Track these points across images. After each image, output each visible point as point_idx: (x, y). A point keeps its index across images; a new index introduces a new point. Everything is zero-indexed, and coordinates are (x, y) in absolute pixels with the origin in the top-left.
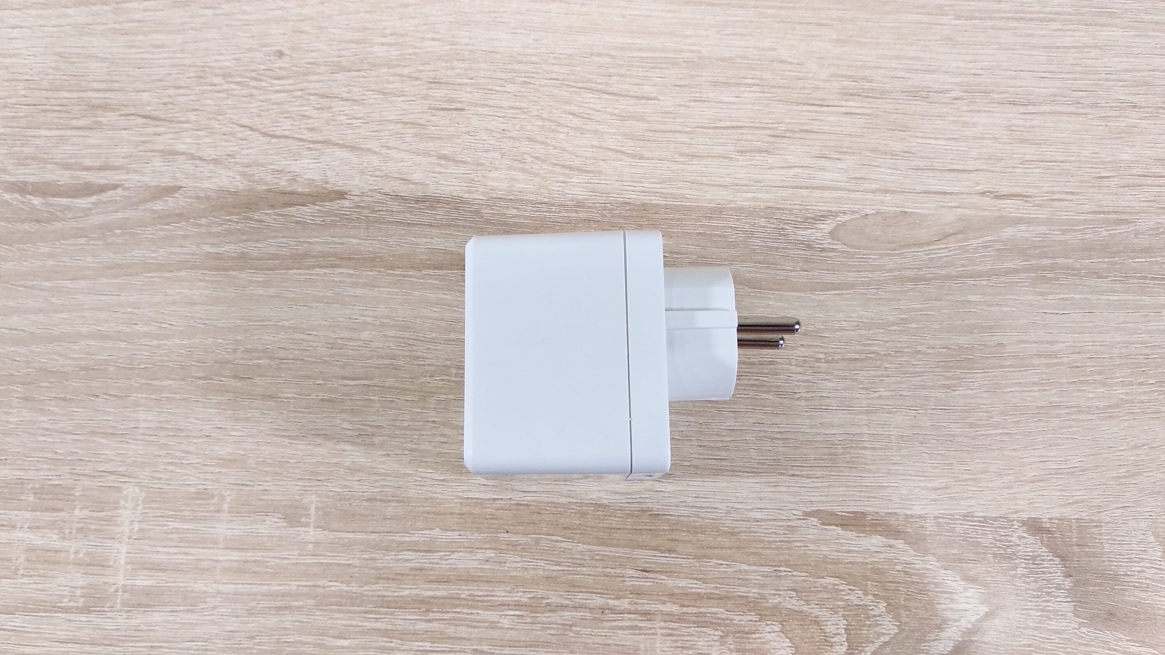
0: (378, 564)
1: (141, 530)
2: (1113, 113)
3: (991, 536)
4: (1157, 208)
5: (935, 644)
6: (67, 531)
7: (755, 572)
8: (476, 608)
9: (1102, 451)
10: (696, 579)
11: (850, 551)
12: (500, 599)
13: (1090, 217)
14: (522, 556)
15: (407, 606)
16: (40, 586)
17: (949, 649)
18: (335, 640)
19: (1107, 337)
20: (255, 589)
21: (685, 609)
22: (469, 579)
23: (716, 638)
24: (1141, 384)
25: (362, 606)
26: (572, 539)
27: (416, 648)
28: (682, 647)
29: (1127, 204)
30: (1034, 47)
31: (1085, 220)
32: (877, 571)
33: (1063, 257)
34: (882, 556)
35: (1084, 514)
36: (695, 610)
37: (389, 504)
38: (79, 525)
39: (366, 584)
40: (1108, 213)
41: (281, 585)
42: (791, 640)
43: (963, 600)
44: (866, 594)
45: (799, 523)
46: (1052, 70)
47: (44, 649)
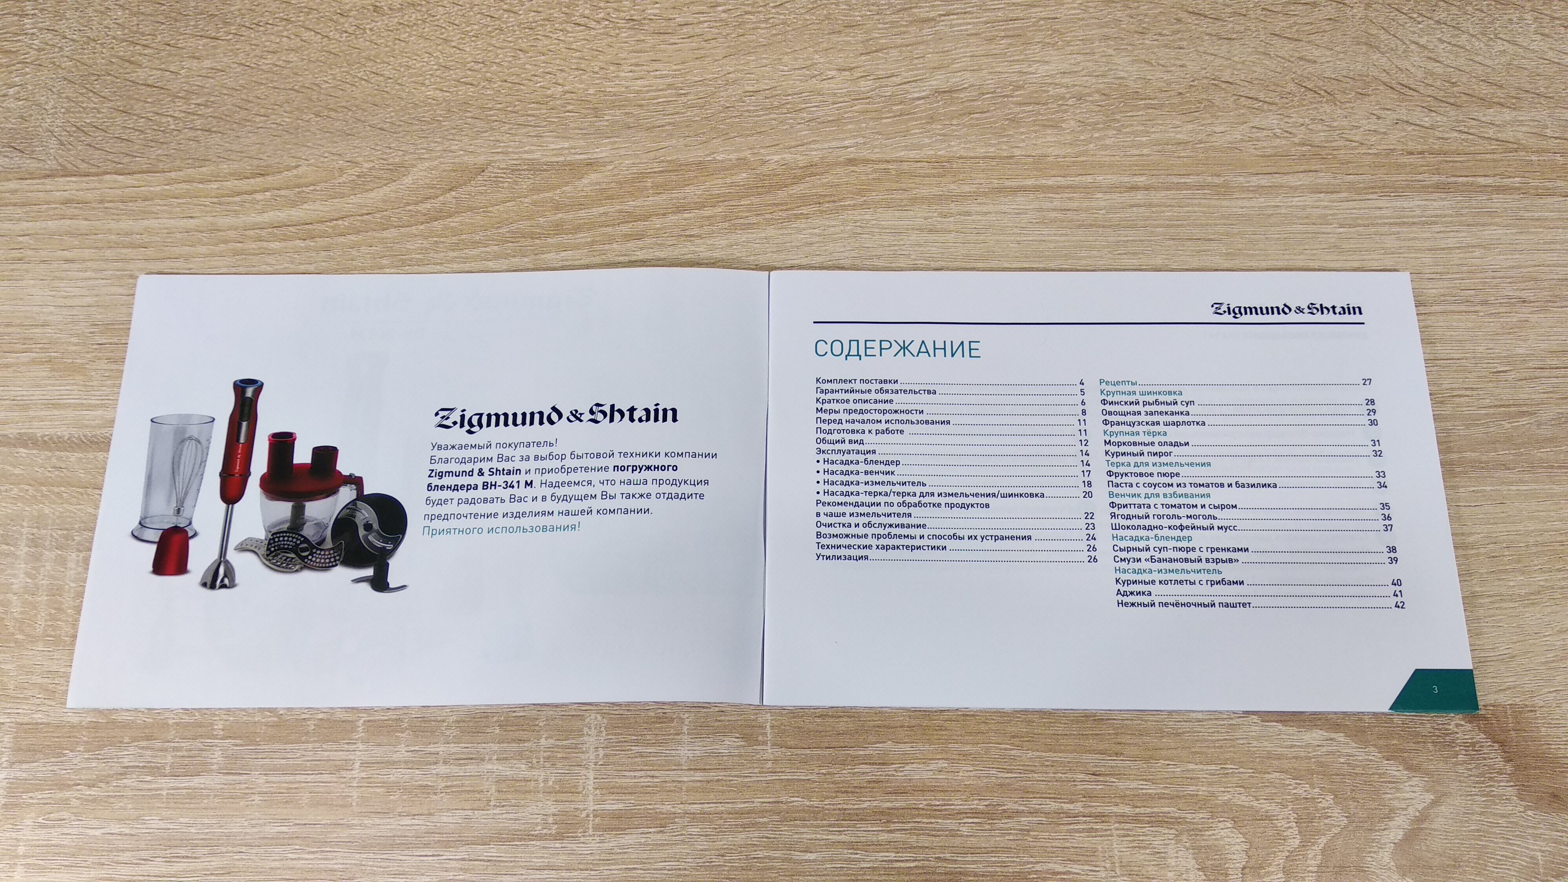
0: (837, 778)
1: (606, 755)
2: (1504, 310)
3: (1429, 725)
4: (1557, 399)
5: (1385, 832)
6: (535, 761)
7: (1203, 770)
8: (935, 818)
9: (1528, 637)
10: (1145, 780)
11: (1292, 747)
12: (957, 807)
13: (1492, 411)
14: (973, 765)
15: (869, 818)
16: (512, 816)
17: (1400, 837)
18: (802, 854)
19: (1520, 527)
20: (721, 808)
21: (1137, 810)
22: (924, 789)
23: (1171, 837)
24: (1559, 570)
25: (825, 820)
26: (1020, 747)
27: (881, 859)
28: (1139, 847)
29: (1526, 396)
30: (1419, 250)
31: (1487, 414)
32: (1322, 764)
33: (1469, 451)
34: (1324, 749)
35: (1518, 700)
36: (1148, 810)
37: (841, 719)
38: (545, 754)
39: (827, 798)
40: (1509, 406)
41: (745, 802)
42: (1244, 834)
43: (1408, 789)
44: (1313, 786)
45: (1240, 721)
46: (1439, 271)
47: (521, 877)
